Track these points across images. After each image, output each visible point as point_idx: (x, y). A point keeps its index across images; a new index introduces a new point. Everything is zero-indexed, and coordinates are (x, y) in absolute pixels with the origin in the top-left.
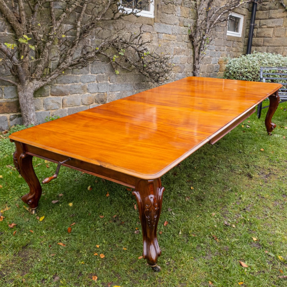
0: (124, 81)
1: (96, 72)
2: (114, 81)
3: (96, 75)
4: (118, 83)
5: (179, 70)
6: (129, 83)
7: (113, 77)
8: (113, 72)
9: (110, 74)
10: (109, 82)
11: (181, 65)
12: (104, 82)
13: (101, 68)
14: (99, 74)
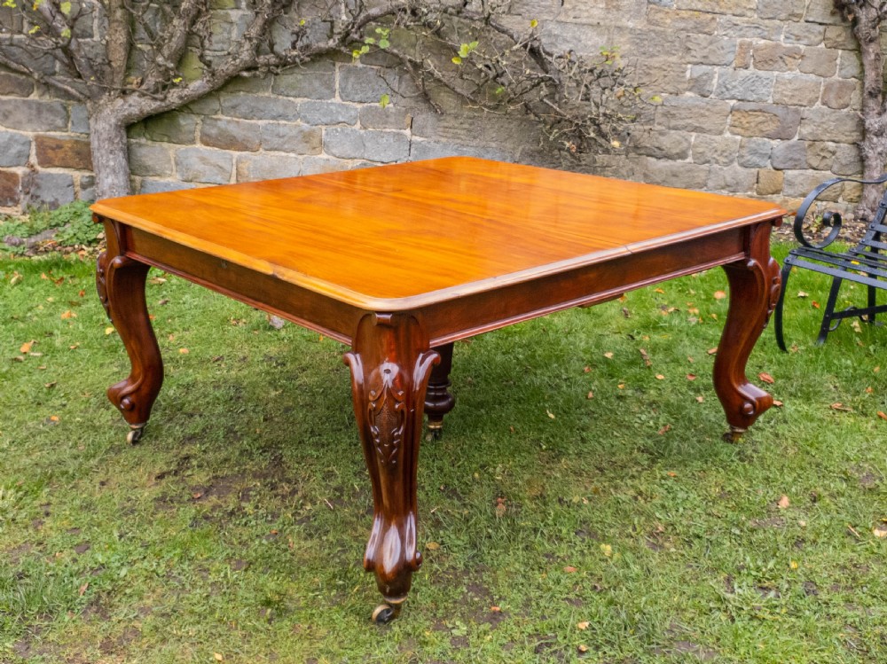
0: (475, 138)
1: (357, 98)
2: (429, 131)
3: (359, 106)
4: (444, 140)
5: (771, 127)
6: (494, 145)
7: (425, 118)
8: (425, 103)
9: (412, 108)
10: (408, 132)
11: (780, 111)
12: (388, 130)
13: (377, 87)
14: (372, 104)
